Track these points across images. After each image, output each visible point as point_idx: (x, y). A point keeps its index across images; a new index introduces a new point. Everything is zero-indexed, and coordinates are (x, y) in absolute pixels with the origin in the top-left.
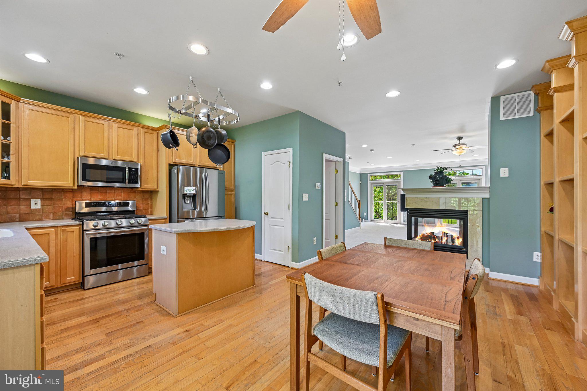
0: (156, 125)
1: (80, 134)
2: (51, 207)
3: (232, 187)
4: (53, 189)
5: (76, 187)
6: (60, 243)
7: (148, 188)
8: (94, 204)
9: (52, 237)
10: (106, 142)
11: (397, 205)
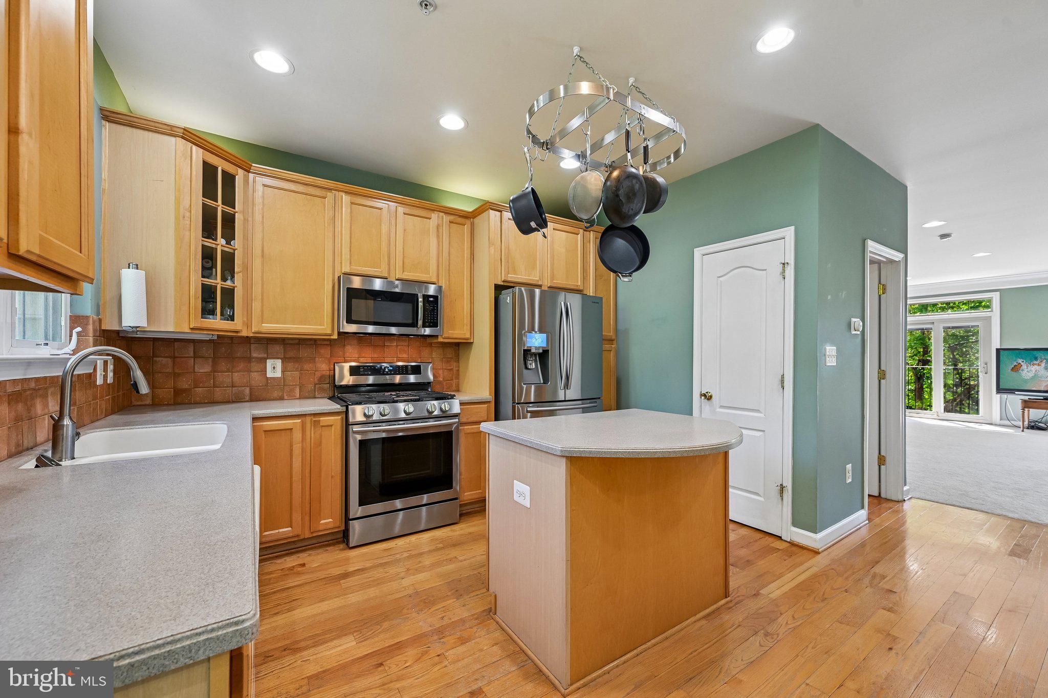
0: (469, 208)
1: (343, 229)
2: (297, 374)
3: (612, 334)
4: (300, 339)
5: (335, 337)
6: (309, 448)
7: (455, 336)
8: (364, 368)
9: (297, 435)
10: (384, 245)
11: (978, 377)
